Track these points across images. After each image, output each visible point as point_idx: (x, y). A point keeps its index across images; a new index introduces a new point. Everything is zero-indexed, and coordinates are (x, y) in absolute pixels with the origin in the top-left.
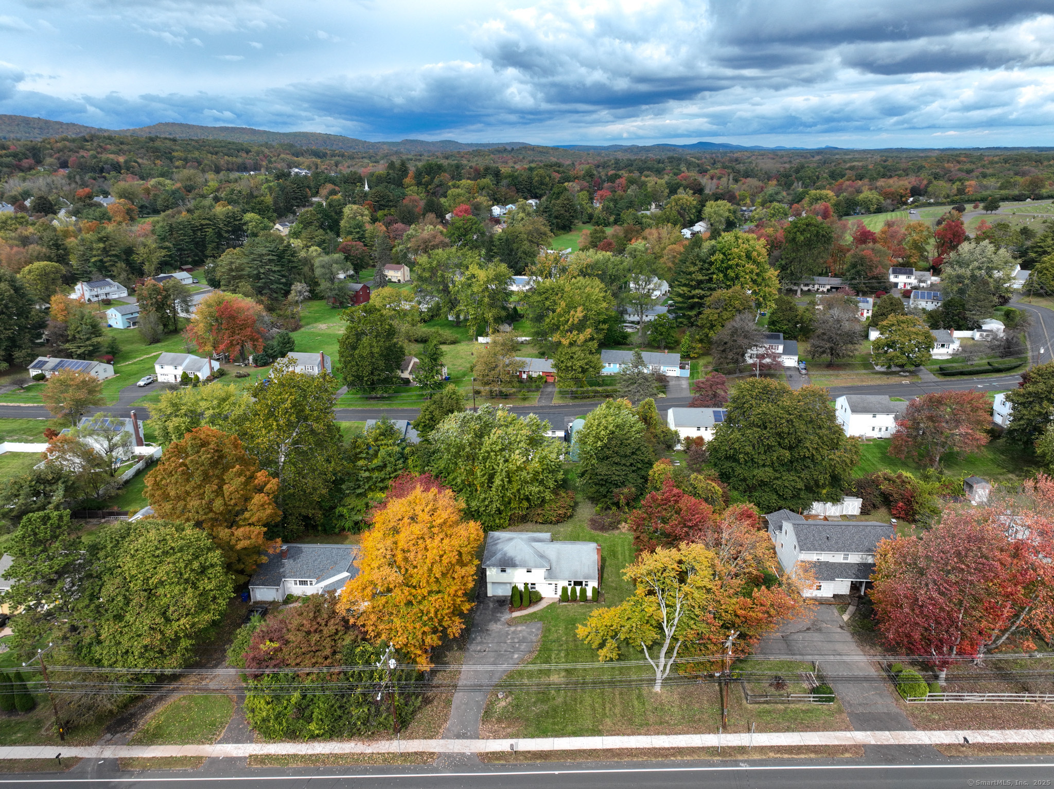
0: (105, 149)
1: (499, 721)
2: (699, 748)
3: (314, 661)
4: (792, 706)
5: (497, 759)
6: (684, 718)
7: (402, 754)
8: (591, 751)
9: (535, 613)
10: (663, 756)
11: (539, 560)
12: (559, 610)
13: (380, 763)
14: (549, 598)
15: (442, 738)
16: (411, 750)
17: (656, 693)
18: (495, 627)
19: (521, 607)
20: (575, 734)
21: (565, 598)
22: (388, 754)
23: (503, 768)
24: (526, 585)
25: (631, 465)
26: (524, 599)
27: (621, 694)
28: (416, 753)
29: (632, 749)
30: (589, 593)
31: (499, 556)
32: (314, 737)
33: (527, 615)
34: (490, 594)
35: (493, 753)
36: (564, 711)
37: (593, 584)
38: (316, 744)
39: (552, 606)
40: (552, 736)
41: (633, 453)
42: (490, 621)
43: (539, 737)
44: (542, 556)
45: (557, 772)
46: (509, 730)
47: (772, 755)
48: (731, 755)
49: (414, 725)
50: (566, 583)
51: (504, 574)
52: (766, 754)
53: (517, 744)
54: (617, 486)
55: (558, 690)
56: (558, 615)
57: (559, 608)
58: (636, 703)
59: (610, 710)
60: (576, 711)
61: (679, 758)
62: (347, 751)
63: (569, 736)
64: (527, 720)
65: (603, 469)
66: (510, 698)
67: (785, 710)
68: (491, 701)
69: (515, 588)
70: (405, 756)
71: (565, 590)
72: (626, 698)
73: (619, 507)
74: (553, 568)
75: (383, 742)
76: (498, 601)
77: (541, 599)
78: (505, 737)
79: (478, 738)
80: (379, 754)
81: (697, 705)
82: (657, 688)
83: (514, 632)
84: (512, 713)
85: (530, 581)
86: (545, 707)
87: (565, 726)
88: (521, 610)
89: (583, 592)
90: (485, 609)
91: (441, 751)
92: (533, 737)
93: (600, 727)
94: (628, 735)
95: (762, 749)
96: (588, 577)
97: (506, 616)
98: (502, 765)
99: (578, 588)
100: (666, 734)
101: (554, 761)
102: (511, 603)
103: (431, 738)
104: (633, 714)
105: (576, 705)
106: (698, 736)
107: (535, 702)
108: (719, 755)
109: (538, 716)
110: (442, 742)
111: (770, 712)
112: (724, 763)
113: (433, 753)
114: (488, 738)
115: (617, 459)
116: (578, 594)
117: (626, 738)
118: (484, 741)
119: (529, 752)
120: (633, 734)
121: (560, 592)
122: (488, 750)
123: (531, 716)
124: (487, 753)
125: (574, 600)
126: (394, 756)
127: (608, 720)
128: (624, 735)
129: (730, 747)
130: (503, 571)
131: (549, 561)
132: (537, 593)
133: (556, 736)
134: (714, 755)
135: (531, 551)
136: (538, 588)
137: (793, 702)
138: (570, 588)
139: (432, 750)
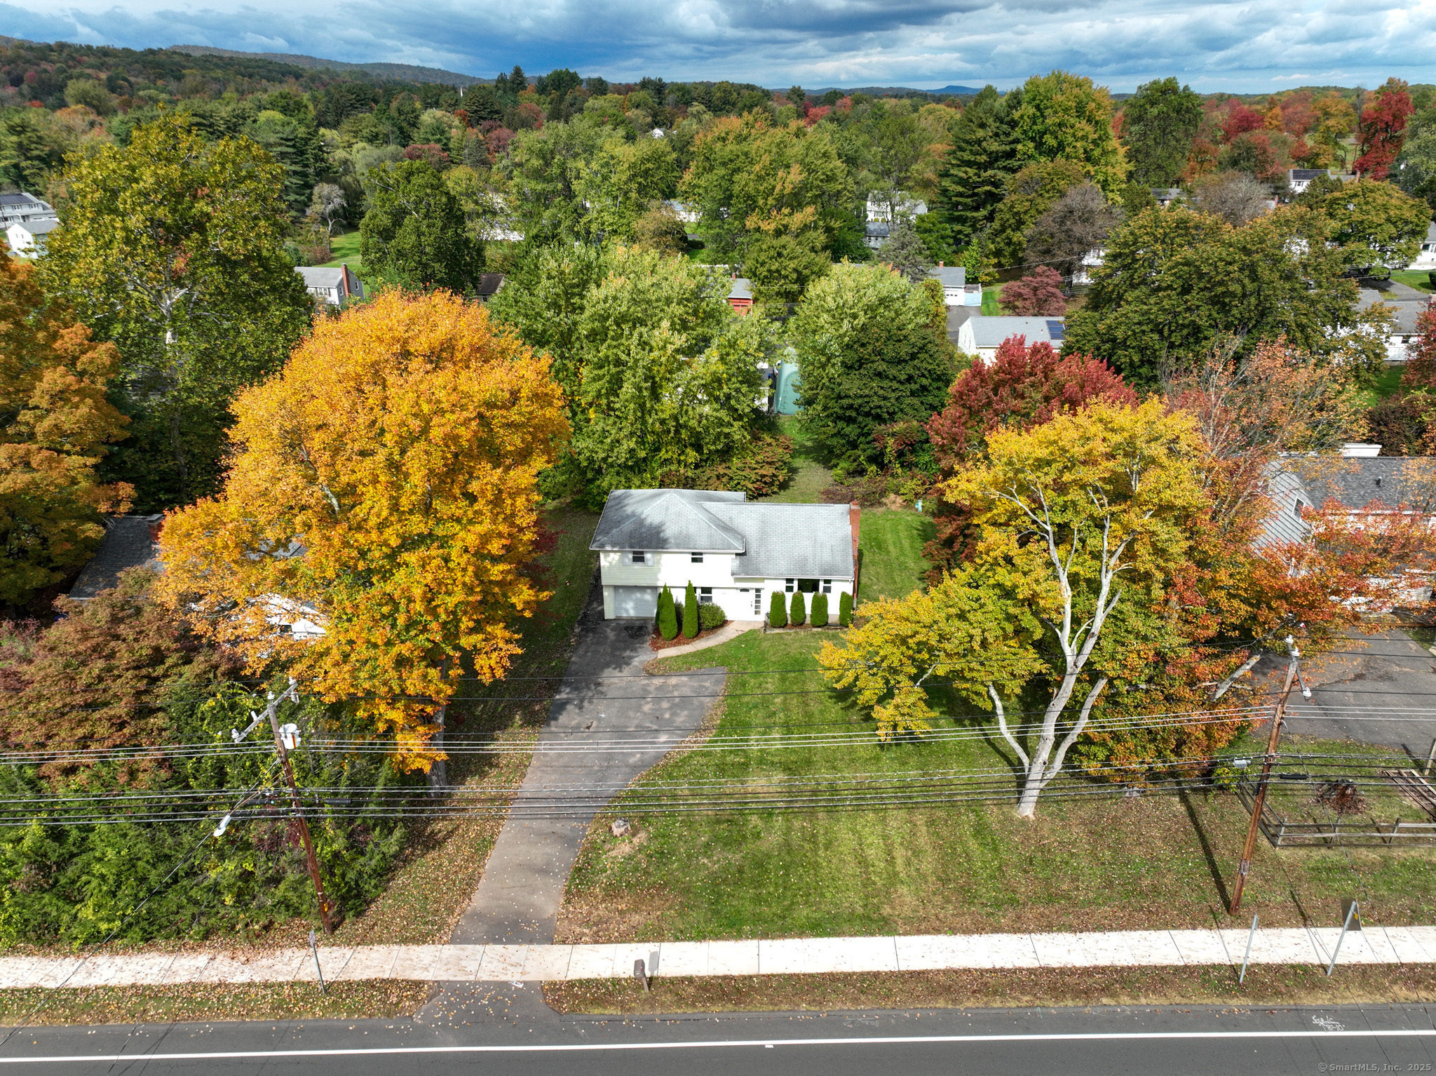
0: (80, 62)
1: (612, 892)
2: (1177, 970)
3: (80, 732)
4: (1398, 853)
5: (596, 1001)
6: (1110, 885)
7: (329, 988)
8: (863, 976)
9: (710, 650)
10: (1077, 993)
11: (720, 535)
12: (765, 644)
13: (263, 1018)
14: (742, 622)
15: (452, 941)
16: (359, 975)
17: (1024, 822)
18: (614, 679)
19: (678, 637)
20: (817, 928)
21: (777, 619)
22: (293, 985)
23: (614, 1030)
24: (691, 590)
25: (910, 379)
26: (685, 620)
27: (931, 823)
28: (370, 984)
29: (982, 972)
30: (834, 609)
31: (627, 526)
32: (96, 941)
33: (694, 655)
34: (609, 614)
35: (586, 984)
36: (786, 868)
37: (842, 587)
38: (103, 960)
39: (748, 638)
40: (754, 935)
41: (913, 356)
42: (607, 665)
43: (717, 937)
44: (726, 528)
45: (769, 1044)
46: (636, 918)
47: (1401, 992)
48: (1278, 993)
49: (383, 905)
50: (781, 586)
51: (638, 566)
52: (1381, 989)
53: (655, 957)
54: (879, 418)
55: (768, 814)
56: (763, 653)
57: (765, 639)
58: (973, 844)
59: (908, 863)
60: (816, 866)
61: (1125, 1000)
62: (182, 978)
63: (801, 935)
64: (687, 890)
65: (852, 385)
66: (642, 835)
67: (1386, 863)
68: (593, 843)
69: (664, 597)
70: (336, 991)
71: (778, 599)
72: (945, 832)
73: (882, 466)
74: (752, 552)
75: (288, 953)
76: (627, 628)
77: (724, 623)
78: (624, 938)
79: (551, 942)
80: (266, 985)
81: (1138, 851)
82: (1027, 809)
83: (659, 689)
84: (646, 873)
85: (699, 583)
86: (735, 857)
87: (789, 908)
88: (678, 644)
89: (820, 605)
90: (598, 643)
91: (443, 977)
92: (701, 936)
93: (886, 910)
94: (967, 931)
95: (1365, 974)
96: (832, 569)
97: (644, 656)
98: (612, 1020)
99: (808, 597)
100: (1072, 929)
101: (760, 1008)
102: (657, 631)
103: (420, 939)
104: (971, 874)
105: (815, 851)
106: (1164, 935)
107: (707, 845)
108: (1242, 990)
109: (715, 881)
110: (450, 951)
111: (1344, 869)
112: (1267, 1019)
113: (418, 984)
114: (577, 941)
115: (882, 366)
116: (808, 611)
117: (959, 941)
118: (568, 948)
119: (690, 980)
120: (979, 929)
121: (766, 606)
122: (574, 975)
123: (697, 880)
124: (571, 984)
125: (799, 623)
126: (307, 991)
127: (903, 890)
128: (953, 931)
129: (1268, 968)
130: (639, 558)
131: (742, 538)
132: (716, 611)
133: (765, 936)
134: (1228, 992)
135: (702, 517)
136: (717, 599)
137: (1400, 843)
138: (789, 597)
139: (417, 976)
